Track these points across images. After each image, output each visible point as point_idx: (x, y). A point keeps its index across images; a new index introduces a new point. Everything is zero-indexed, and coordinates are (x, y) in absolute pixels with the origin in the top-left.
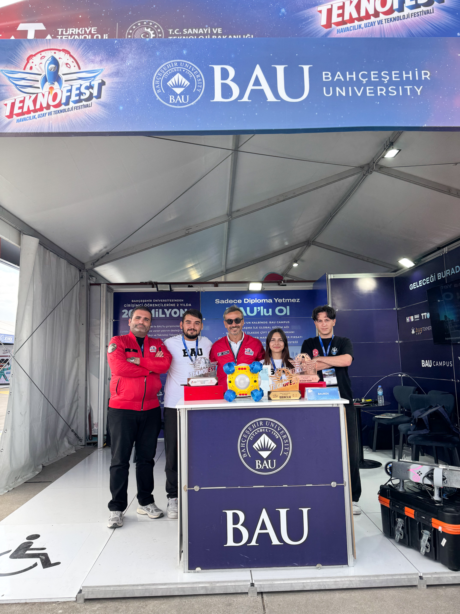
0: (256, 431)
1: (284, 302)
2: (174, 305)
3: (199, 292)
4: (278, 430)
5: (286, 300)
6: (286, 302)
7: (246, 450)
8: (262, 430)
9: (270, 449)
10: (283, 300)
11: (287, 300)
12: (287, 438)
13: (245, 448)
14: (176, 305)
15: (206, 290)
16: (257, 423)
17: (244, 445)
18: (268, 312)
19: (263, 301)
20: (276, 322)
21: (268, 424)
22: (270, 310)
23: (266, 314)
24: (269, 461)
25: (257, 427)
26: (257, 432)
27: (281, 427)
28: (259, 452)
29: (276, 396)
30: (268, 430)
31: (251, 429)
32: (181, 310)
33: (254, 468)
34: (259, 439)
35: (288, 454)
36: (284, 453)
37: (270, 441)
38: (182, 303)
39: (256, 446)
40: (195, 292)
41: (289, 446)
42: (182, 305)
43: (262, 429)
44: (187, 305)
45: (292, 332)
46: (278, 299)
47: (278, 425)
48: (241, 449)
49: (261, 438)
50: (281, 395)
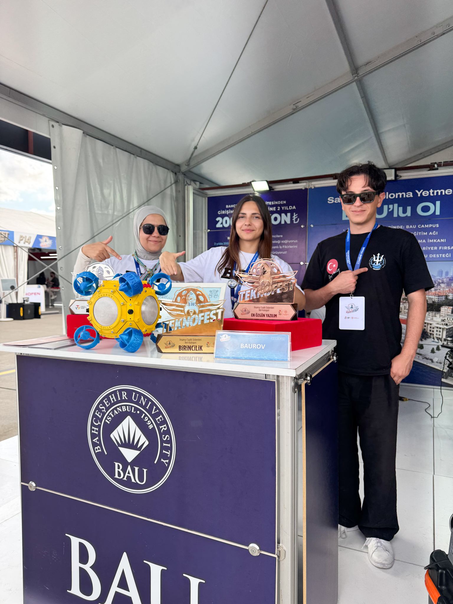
0: (116, 409)
1: (431, 195)
2: (274, 208)
3: (306, 189)
4: (153, 413)
5: (435, 192)
6: (435, 194)
7: (99, 440)
8: (126, 408)
9: (139, 446)
10: (430, 193)
11: (437, 193)
12: (168, 432)
13: (99, 435)
14: (277, 209)
15: (317, 186)
16: (118, 393)
17: (96, 431)
18: (405, 211)
19: (399, 195)
20: (417, 226)
21: (135, 399)
22: (409, 209)
23: (402, 215)
24: (136, 469)
25: (118, 402)
26: (117, 411)
27: (157, 408)
28: (120, 448)
29: (170, 345)
30: (136, 409)
31: (108, 404)
32: (283, 215)
33: (112, 475)
34: (121, 424)
35: (169, 464)
36: (162, 460)
37: (139, 433)
38: (284, 205)
39: (115, 435)
40: (301, 190)
41: (171, 448)
42: (284, 208)
43: (126, 406)
44: (291, 208)
45: (442, 240)
46: (422, 191)
47: (153, 404)
48: (93, 436)
49: (123, 423)
50: (182, 344)
